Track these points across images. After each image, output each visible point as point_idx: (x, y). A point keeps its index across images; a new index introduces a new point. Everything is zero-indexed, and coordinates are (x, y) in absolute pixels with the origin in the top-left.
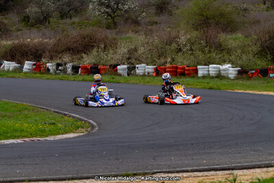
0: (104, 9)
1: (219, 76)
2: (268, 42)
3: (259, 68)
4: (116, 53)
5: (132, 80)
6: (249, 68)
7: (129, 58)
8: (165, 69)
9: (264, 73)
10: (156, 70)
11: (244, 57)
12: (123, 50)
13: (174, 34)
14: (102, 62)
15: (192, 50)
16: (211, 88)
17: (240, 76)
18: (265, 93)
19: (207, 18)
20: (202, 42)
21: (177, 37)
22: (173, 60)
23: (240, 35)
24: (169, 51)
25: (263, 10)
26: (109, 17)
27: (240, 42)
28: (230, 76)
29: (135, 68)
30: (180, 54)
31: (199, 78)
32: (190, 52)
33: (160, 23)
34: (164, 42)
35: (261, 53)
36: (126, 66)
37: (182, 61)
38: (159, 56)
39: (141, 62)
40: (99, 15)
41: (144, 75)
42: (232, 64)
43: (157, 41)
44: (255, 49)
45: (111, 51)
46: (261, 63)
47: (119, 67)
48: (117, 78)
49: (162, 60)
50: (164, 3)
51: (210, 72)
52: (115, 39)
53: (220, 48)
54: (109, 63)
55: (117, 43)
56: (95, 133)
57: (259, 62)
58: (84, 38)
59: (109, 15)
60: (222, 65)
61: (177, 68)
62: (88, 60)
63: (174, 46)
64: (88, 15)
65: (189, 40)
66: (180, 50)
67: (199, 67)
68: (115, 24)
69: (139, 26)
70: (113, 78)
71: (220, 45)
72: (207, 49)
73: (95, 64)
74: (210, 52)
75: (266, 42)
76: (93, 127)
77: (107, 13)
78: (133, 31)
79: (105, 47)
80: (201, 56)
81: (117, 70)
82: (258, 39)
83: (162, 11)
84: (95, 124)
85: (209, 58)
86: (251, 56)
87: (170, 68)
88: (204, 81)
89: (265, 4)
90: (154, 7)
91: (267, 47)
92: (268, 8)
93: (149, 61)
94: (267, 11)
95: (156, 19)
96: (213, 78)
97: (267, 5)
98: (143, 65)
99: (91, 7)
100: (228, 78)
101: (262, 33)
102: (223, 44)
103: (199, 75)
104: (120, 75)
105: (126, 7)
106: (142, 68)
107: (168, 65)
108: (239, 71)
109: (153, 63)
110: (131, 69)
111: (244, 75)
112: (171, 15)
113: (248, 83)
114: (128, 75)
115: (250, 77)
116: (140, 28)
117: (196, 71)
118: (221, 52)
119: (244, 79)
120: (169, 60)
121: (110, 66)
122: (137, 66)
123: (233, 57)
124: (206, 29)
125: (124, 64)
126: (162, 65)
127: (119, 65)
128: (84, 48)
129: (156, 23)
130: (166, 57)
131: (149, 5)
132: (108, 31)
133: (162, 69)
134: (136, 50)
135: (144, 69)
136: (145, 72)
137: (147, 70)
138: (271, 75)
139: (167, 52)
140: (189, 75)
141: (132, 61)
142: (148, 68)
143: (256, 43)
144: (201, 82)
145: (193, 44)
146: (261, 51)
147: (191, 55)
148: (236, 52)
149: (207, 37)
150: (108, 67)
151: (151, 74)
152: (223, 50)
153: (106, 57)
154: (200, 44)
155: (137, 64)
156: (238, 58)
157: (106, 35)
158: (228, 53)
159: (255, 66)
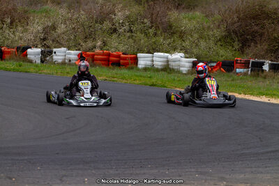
1: (167, 68)
2: (236, 25)
3: (221, 59)
4: (26, 30)
5: (46, 70)
6: (209, 60)
7: (44, 39)
8: (93, 55)
9: (228, 66)
10: (80, 56)
11: (203, 44)
12: (36, 27)
13: (107, 8)
14: (6, 42)
15: (131, 31)
16: (153, 85)
20: (146, 20)
21: (112, 12)
22: (105, 43)
23: (198, 13)
24: (99, 32)
27: (198, 22)
28: (182, 69)
29: (51, 53)
30: (114, 36)
31: (139, 70)
32: (128, 34)
34: (92, 18)
35: (226, 40)
36: (39, 50)
37: (117, 46)
38: (86, 38)
39: (60, 45)
41: (63, 63)
42: (186, 52)
43: (83, 16)
44: (218, 33)
45: (20, 29)
46: (226, 54)
47: (29, 50)
48: (26, 66)
49: (90, 44)
52: (26, 12)
53: (170, 30)
54: (16, 45)
55: (28, 18)
57: (222, 52)
60: (171, 54)
61: (109, 55)
63: (107, 25)
65: (128, 17)
66: (115, 30)
67: (139, 55)
70: (20, 66)
71: (171, 26)
72: (151, 31)
74: (155, 34)
75: (233, 24)
78: (53, 2)
79: (12, 23)
80: (143, 40)
81: (26, 55)
82: (222, 21)
85: (155, 43)
86: (212, 43)
87: (99, 54)
88: (145, 74)
91: (235, 32)
93: (72, 43)
96: (157, 70)
98: (63, 49)
100: (179, 72)
101: (228, 12)
102: (175, 24)
103: (140, 66)
104: (31, 62)
106: (60, 54)
107: (97, 51)
108: (194, 63)
109: (75, 46)
110: (46, 54)
114: (42, 61)
117: (135, 60)
118: (171, 36)
120: (99, 43)
121: (18, 48)
122: (55, 50)
123: (187, 43)
124: (151, 3)
125: (36, 47)
126: (89, 50)
127: (31, 48)
130: (94, 39)
133: (88, 56)
134: (54, 28)
135: (63, 54)
136: (65, 59)
137: (68, 56)
138: (238, 70)
139: (97, 33)
140: (126, 65)
141: (48, 43)
142: (70, 54)
143: (219, 25)
144: (141, 76)
145: (132, 23)
146: (226, 37)
147: (129, 37)
148: (191, 36)
149: (153, 14)
150: (14, 50)
151: (74, 62)
152: (174, 33)
153: (13, 36)
154: (143, 23)
155: (55, 47)
156: (194, 45)
157: (14, 5)
158: (181, 37)
159: (216, 57)
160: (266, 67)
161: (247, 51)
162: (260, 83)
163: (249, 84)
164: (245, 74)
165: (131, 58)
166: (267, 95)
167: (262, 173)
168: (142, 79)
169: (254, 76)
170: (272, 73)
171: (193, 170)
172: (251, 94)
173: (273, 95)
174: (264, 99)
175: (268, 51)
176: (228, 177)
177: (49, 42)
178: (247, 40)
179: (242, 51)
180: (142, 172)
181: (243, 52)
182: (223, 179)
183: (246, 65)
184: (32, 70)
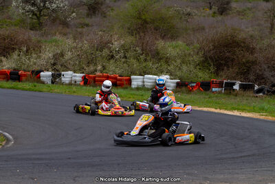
0: (28, 7)
2: (212, 52)
3: (200, 80)
4: (39, 57)
5: (56, 88)
6: (190, 81)
7: (54, 64)
8: (95, 77)
9: (206, 86)
10: (84, 78)
11: (185, 68)
12: (48, 54)
13: (106, 38)
14: (23, 67)
15: (125, 57)
17: (179, 89)
18: (205, 109)
19: (146, 22)
20: (137, 49)
21: (110, 42)
22: (104, 67)
23: (180, 43)
24: (100, 58)
25: (208, 15)
26: (35, 17)
27: (180, 50)
29: (60, 75)
30: (112, 61)
31: (132, 89)
32: (123, 60)
33: (92, 26)
34: (94, 46)
35: (203, 64)
36: (50, 73)
37: (114, 69)
38: (88, 63)
39: (67, 69)
40: (23, 13)
41: (70, 84)
42: (171, 75)
43: (86, 45)
44: (197, 59)
45: (34, 55)
46: (203, 76)
47: (42, 73)
48: (39, 86)
49: (92, 68)
50: (97, 3)
51: (145, 83)
52: (39, 42)
53: (158, 56)
54: (31, 69)
55: (41, 47)
56: (10, 147)
57: (200, 74)
58: (5, 39)
59: (34, 14)
60: (159, 76)
62: (7, 65)
63: (106, 52)
64: (10, 13)
65: (123, 46)
66: (112, 57)
67: (132, 77)
68: (40, 24)
69: (68, 27)
70: (35, 86)
71: (158, 53)
72: (142, 57)
73: (15, 69)
74: (146, 60)
75: (209, 51)
76: (8, 140)
77: (33, 11)
78: (60, 33)
79: (27, 51)
80: (136, 65)
81: (40, 77)
82: (200, 48)
83: (94, 12)
84: (11, 137)
85: (145, 67)
86: (192, 67)
87: (99, 77)
88: (138, 93)
89: (211, 8)
90: (86, 7)
91: (211, 58)
92: (214, 13)
93: (77, 68)
94: (213, 16)
95: (87, 21)
96: (148, 89)
97: (213, 10)
98: (70, 73)
99: (14, 4)
101: (205, 42)
102: (162, 52)
103: (133, 86)
104: (43, 83)
105: (54, 6)
106: (68, 76)
107: (98, 73)
108: (177, 83)
109: (81, 70)
110: (56, 77)
111: (184, 89)
112: (105, 17)
113: (188, 97)
114: (53, 83)
115: (190, 91)
116: (68, 30)
117: (129, 81)
118: (160, 61)
119: (183, 93)
120: (99, 67)
121: (33, 72)
122: (63, 73)
123: (172, 67)
124: (142, 34)
125: (48, 71)
126: (92, 73)
127: (43, 71)
128: (4, 50)
129: (87, 25)
130: (96, 64)
131: (81, 4)
132: (32, 32)
133: (91, 77)
134: (62, 55)
135: (70, 76)
136: (71, 81)
137: (74, 78)
138: (214, 89)
139: (98, 59)
140: (121, 85)
141: (57, 67)
142: (75, 76)
143: (198, 52)
144: (135, 95)
145: (127, 51)
146: (204, 62)
147: (124, 63)
148: (175, 61)
149: (143, 43)
150: (30, 73)
151: (79, 83)
152: (161, 59)
153: (28, 62)
154: (135, 51)
155: (63, 71)
156: (178, 68)
157: (29, 36)
158: (167, 62)
159: (196, 79)
160: (236, 87)
161: (221, 73)
162: (232, 100)
163: (223, 101)
164: (220, 92)
165: (126, 80)
166: (238, 109)
167: (238, 174)
168: (136, 96)
169: (227, 94)
170: (242, 92)
171: (181, 171)
172: (226, 109)
173: (243, 110)
174: (236, 113)
175: (237, 74)
176: (210, 177)
177: (59, 67)
178: (221, 64)
179: (217, 73)
180: (140, 173)
181: (217, 75)
182: (206, 179)
183: (220, 85)
184: (44, 90)
